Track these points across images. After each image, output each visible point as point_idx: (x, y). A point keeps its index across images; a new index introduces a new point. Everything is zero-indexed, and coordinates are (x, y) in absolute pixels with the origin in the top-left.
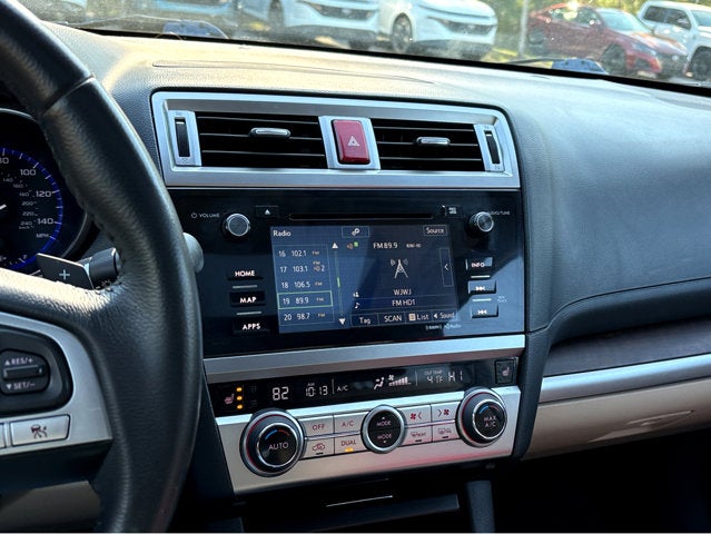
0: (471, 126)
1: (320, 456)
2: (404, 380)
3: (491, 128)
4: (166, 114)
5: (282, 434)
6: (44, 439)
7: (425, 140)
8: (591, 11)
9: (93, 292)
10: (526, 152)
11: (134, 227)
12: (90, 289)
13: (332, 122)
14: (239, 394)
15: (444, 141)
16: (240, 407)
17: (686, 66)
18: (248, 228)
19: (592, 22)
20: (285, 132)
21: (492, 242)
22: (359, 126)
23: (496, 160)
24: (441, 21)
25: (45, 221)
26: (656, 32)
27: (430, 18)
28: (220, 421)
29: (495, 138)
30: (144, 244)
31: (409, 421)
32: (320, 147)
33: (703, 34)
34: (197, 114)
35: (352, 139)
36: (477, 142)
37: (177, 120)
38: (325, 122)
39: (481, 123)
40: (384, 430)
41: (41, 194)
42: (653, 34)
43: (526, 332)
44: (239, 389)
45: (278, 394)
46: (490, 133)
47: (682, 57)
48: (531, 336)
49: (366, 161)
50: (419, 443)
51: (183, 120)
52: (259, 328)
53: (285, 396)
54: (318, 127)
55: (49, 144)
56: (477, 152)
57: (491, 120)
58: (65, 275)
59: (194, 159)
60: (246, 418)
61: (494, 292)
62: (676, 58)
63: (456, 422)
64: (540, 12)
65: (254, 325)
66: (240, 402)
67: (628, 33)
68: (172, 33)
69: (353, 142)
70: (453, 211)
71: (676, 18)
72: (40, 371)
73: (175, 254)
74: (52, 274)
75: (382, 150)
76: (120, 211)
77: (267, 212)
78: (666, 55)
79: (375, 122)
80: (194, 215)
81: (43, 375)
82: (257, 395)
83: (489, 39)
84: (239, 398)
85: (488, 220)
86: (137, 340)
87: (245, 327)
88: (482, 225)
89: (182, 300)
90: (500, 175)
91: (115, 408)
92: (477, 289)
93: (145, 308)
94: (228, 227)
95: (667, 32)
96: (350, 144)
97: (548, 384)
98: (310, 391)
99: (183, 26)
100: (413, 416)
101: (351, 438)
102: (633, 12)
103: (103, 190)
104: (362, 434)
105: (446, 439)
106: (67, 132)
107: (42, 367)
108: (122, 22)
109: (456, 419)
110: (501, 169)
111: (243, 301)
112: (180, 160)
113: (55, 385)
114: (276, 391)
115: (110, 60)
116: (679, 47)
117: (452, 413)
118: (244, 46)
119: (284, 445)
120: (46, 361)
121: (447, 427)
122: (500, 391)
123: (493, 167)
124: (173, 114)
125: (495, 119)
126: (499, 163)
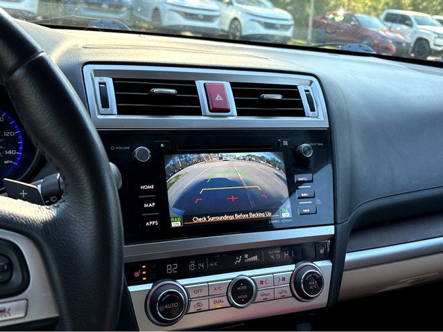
0: (295, 87)
1: (199, 311)
2: (255, 258)
3: (309, 88)
4: (93, 79)
5: (173, 297)
6: (8, 318)
7: (266, 96)
8: (352, 16)
9: (44, 207)
10: (332, 104)
11: (74, 160)
12: (42, 205)
13: (204, 84)
14: (144, 270)
15: (279, 97)
16: (144, 279)
17: (410, 49)
18: (150, 156)
19: (352, 23)
20: (173, 91)
21: (312, 163)
22: (222, 87)
23: (312, 109)
24: (260, 22)
25: (10, 152)
26: (392, 29)
27: (253, 20)
28: (132, 289)
29: (312, 94)
30: (82, 173)
31: (259, 286)
32: (197, 101)
33: (420, 30)
34: (114, 80)
35: (218, 95)
36: (300, 98)
37: (100, 84)
38: (200, 85)
39: (303, 85)
40: (242, 292)
41: (7, 134)
42: (390, 30)
43: (335, 224)
44: (144, 267)
45: (170, 269)
46: (308, 91)
47: (408, 44)
48: (338, 227)
49: (228, 111)
50: (266, 300)
51: (105, 84)
52: (157, 224)
53: (175, 270)
54: (195, 88)
55: (12, 101)
56: (300, 104)
57: (309, 82)
58: (23, 194)
59: (112, 110)
60: (148, 286)
61: (314, 197)
62: (404, 45)
63: (290, 286)
64: (320, 17)
65: (154, 223)
66: (144, 276)
67: (374, 30)
68: (95, 27)
69: (218, 98)
70: (286, 143)
71: (404, 20)
72: (6, 267)
73: (104, 180)
74: (14, 194)
75: (238, 103)
76: (64, 149)
77: (162, 145)
78: (398, 43)
79: (233, 84)
80: (112, 148)
81: (7, 270)
82: (156, 271)
83: (289, 33)
84: (144, 273)
85: (309, 149)
86: (76, 243)
87: (147, 224)
88: (305, 152)
89: (110, 213)
90: (316, 119)
91: (61, 293)
92: (303, 195)
93: (82, 219)
94: (136, 156)
95: (398, 29)
96: (217, 99)
97: (349, 257)
98: (192, 266)
99: (101, 22)
100: (262, 282)
101: (221, 298)
102: (378, 16)
103: (51, 134)
104: (227, 295)
105: (283, 297)
106: (24, 92)
107: (7, 264)
108: (62, 20)
109: (290, 284)
110: (316, 115)
111: (146, 206)
112: (102, 110)
113: (17, 278)
114: (169, 267)
115: (55, 43)
116: (406, 38)
117: (288, 280)
118: (142, 35)
119: (175, 305)
120: (10, 260)
121: (284, 289)
122: (319, 264)
123: (311, 113)
124: (97, 80)
125: (312, 82)
126: (314, 111)
